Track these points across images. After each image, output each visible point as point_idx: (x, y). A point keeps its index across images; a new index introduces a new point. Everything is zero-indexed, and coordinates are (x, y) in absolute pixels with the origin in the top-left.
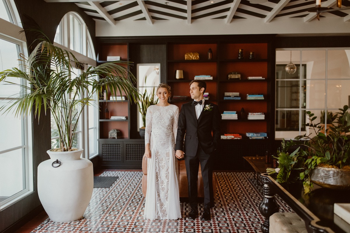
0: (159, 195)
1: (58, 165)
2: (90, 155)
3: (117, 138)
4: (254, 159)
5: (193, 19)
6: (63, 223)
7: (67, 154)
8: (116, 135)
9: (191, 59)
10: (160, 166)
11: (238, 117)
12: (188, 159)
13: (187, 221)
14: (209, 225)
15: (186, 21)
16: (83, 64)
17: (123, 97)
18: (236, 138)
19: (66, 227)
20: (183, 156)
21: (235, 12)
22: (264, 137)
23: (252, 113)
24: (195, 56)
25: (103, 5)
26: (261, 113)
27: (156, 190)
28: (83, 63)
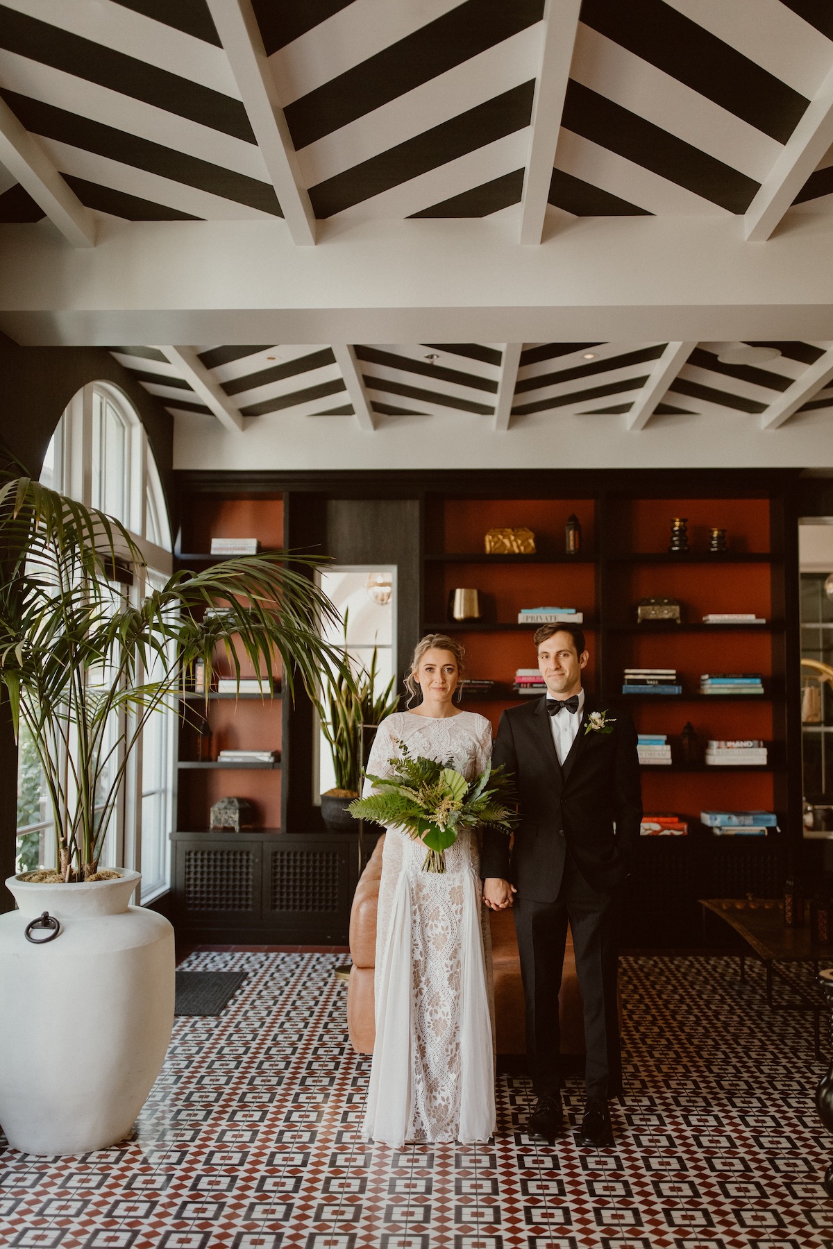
0: (422, 1051)
1: (50, 932)
2: (142, 891)
3: (241, 830)
4: (738, 907)
5: (519, 412)
6: (57, 1159)
7: (83, 893)
8: (236, 817)
9: (506, 552)
10: (427, 939)
11: (673, 757)
12: (529, 909)
13: (526, 1150)
14: (612, 1164)
15: (492, 420)
16: (128, 563)
17: (263, 682)
18: (667, 832)
19: (71, 1175)
20: (511, 900)
21: (666, 393)
22: (767, 828)
23: (723, 743)
24: (519, 542)
25: (210, 360)
26: (756, 742)
27: (413, 1031)
28: (128, 560)
